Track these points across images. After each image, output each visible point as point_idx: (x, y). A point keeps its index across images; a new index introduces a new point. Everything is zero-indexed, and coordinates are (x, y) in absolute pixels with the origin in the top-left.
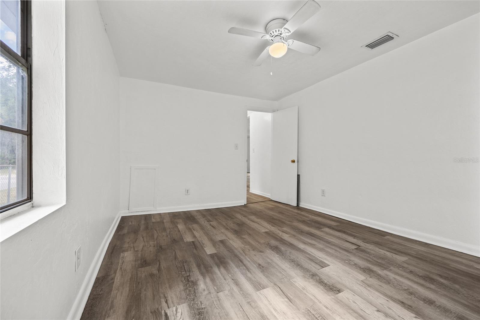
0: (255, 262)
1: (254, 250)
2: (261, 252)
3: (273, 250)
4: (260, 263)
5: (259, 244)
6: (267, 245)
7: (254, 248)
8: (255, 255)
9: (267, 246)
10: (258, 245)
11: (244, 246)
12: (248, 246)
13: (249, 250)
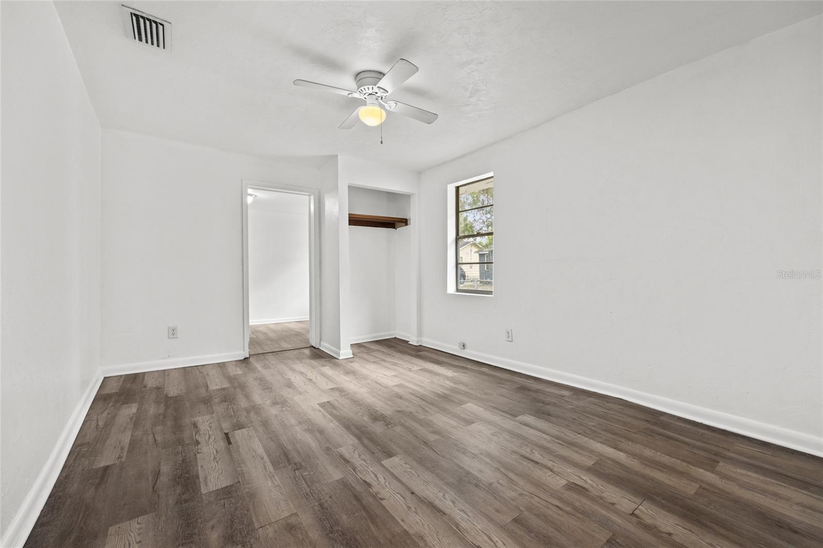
0: (407, 400)
1: (411, 413)
2: (400, 412)
3: (382, 415)
4: (400, 400)
5: (404, 422)
6: (389, 422)
7: (410, 415)
8: (407, 407)
9: (391, 421)
10: (406, 422)
11: (428, 418)
12: (421, 417)
13: (417, 412)
